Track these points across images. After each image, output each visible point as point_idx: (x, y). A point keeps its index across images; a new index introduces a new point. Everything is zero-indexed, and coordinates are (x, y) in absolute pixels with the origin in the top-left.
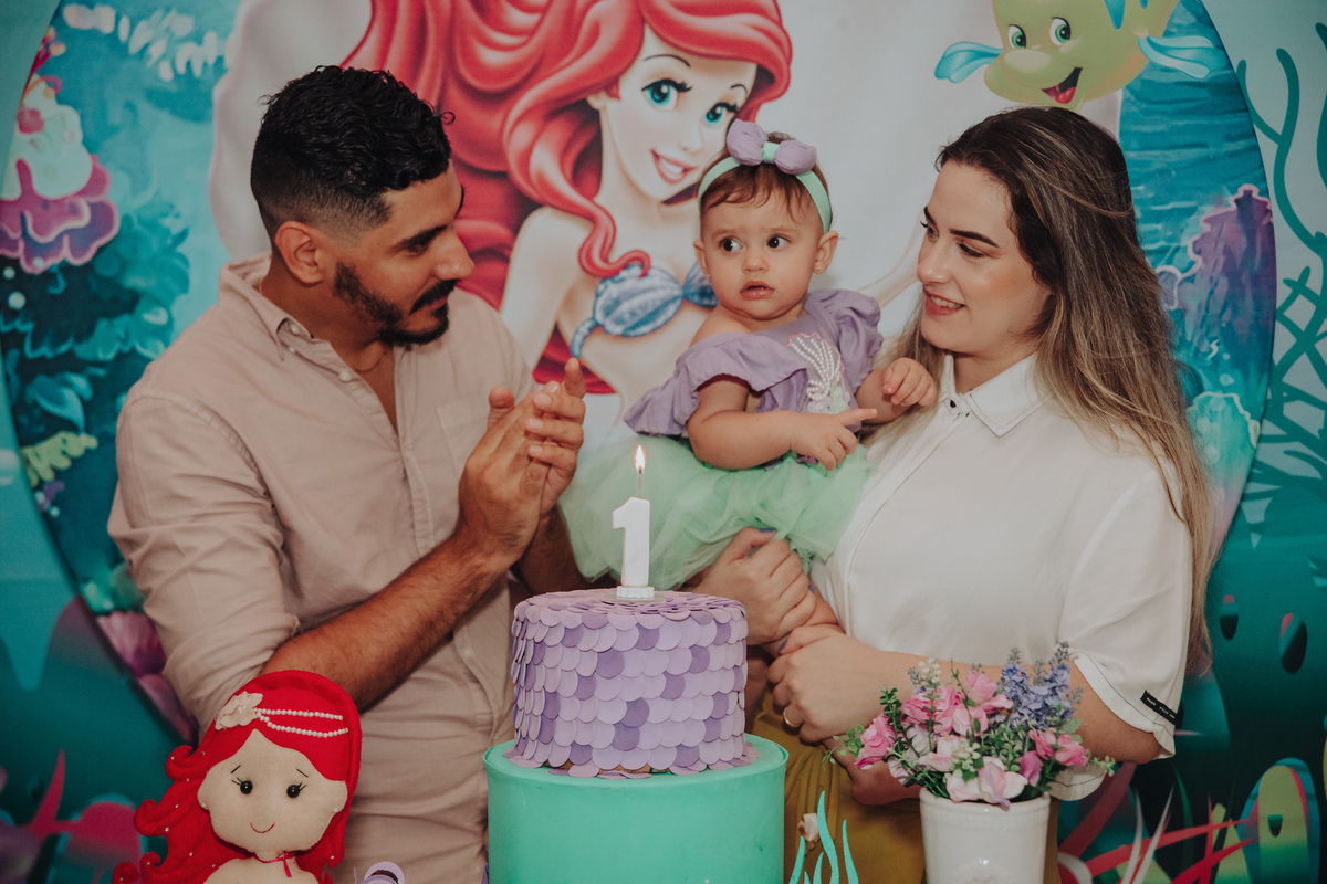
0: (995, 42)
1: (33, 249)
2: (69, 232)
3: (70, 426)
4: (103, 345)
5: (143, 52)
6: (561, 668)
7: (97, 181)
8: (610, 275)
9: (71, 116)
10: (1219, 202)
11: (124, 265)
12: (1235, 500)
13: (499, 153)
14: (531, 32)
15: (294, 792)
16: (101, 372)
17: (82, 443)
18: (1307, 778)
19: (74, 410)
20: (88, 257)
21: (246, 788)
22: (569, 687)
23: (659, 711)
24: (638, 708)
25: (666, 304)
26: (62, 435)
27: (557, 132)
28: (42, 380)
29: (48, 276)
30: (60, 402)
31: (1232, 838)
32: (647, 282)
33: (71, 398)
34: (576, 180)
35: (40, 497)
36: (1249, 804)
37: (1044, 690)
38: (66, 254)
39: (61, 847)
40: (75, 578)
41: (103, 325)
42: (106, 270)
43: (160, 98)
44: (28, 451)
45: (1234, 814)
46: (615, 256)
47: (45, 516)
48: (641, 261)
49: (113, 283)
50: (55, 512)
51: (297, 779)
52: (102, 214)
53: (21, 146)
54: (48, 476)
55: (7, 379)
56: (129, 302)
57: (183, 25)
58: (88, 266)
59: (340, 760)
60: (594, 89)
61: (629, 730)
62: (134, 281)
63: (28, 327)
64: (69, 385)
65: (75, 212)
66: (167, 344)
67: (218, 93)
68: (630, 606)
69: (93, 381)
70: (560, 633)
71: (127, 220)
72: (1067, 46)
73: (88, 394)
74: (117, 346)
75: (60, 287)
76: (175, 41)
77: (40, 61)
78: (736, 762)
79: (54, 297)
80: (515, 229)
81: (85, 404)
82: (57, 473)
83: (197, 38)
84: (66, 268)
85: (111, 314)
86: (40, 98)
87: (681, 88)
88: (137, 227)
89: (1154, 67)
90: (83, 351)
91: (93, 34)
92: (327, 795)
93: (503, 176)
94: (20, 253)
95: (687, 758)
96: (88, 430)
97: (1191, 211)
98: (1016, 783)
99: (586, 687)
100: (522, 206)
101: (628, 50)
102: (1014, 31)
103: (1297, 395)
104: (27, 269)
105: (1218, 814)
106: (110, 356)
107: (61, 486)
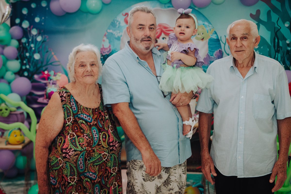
2: (107, 51)
5: (115, 34)
7: (110, 46)
9: (108, 40)
10: (217, 50)
20: (109, 54)
38: (107, 53)
43: (116, 38)
52: (110, 49)
53: (103, 43)
57: (118, 32)
60: (157, 38)
65: (108, 49)
67: (121, 38)
71: (112, 50)
72: (203, 35)
77: (105, 35)
79: (105, 57)
86: (105, 38)
87: (165, 38)
89: (211, 37)
91: (110, 33)
94: (103, 53)
101: (160, 35)
102: (198, 33)
104: (103, 55)
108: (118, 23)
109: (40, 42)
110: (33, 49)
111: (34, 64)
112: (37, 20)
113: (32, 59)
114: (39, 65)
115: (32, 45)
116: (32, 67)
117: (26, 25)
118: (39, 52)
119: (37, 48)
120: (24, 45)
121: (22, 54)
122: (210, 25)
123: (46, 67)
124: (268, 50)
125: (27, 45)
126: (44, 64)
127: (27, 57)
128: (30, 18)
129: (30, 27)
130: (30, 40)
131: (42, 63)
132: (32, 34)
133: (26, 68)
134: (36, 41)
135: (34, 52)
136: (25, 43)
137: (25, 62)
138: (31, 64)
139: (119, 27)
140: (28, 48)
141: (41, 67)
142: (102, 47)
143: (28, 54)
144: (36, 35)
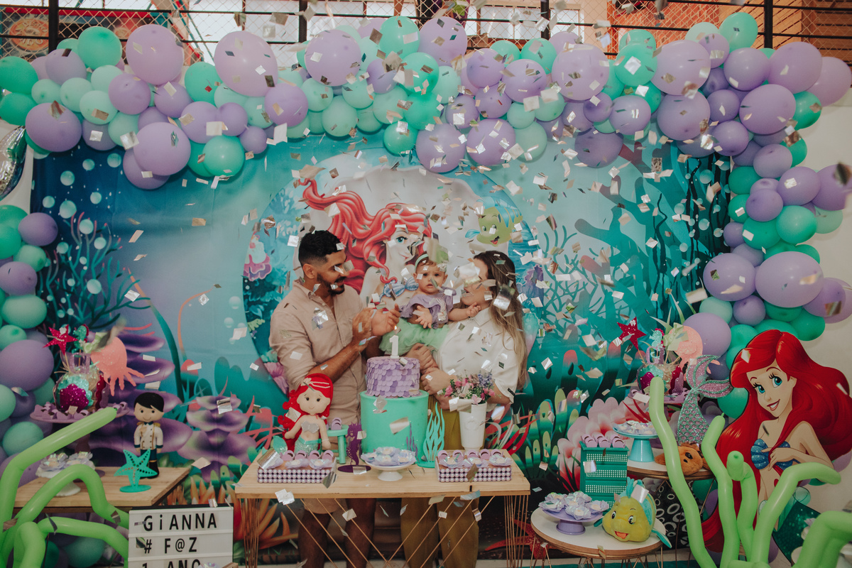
0: (478, 229)
1: (252, 275)
2: (261, 271)
3: (259, 317)
4: (267, 298)
6: (378, 374)
7: (267, 259)
8: (388, 282)
9: (262, 244)
10: (531, 268)
11: (273, 279)
12: (535, 338)
13: (362, 254)
14: (369, 225)
15: (318, 400)
16: (266, 305)
17: (262, 321)
18: (551, 404)
19: (260, 314)
20: (264, 277)
21: (308, 399)
22: (380, 377)
23: (400, 383)
24: (395, 382)
25: (401, 290)
26: (257, 320)
27: (375, 249)
28: (253, 306)
29: (255, 282)
30: (257, 312)
31: (534, 418)
32: (396, 284)
33: (259, 311)
34: (380, 260)
35: (252, 334)
36: (538, 411)
37: (486, 379)
38: (259, 277)
39: (254, 419)
40: (260, 353)
41: (267, 293)
42: (268, 281)
43: (282, 240)
44: (249, 323)
45: (534, 413)
46: (389, 278)
47: (253, 339)
48: (395, 279)
49: (270, 283)
50: (255, 338)
51: (319, 397)
52: (268, 267)
53: (250, 251)
54: (254, 329)
55: (245, 306)
56: (274, 288)
58: (264, 279)
59: (328, 393)
60: (385, 239)
61: (393, 388)
62: (275, 283)
63: (250, 294)
64: (259, 307)
65: (262, 267)
66: (282, 299)
68: (394, 360)
69: (265, 307)
70: (378, 366)
71: (274, 269)
73: (263, 310)
74: (270, 298)
75: (258, 284)
76: (286, 227)
78: (417, 395)
79: (256, 287)
80: (365, 271)
81: (263, 312)
82: (256, 329)
83: (292, 226)
84: (259, 280)
85: (269, 291)
86: (255, 241)
87: (405, 239)
88: (276, 270)
90: (262, 300)
92: (325, 401)
93: (363, 259)
94: (249, 277)
95: (406, 394)
96: (263, 318)
97: (524, 270)
98: (480, 400)
99: (384, 378)
100: (367, 266)
101: (393, 230)
102: (483, 227)
103: (549, 313)
104: (250, 280)
105: (531, 412)
106: (268, 301)
107: (256, 332)
108: (286, 203)
109: (102, 250)
110: (85, 268)
111: (86, 304)
112: (96, 198)
113: (82, 294)
114: (99, 308)
115: (83, 260)
116: (81, 313)
117: (68, 210)
118: (97, 278)
119: (93, 266)
120: (63, 258)
121: (58, 282)
122: (512, 208)
123: (117, 312)
124: (642, 267)
125: (70, 258)
126: (110, 306)
127: (69, 287)
128: (79, 195)
129: (76, 216)
130: (78, 248)
131: (106, 303)
132: (81, 233)
133: (67, 315)
134: (93, 249)
135: (88, 277)
136: (66, 255)
137: (63, 300)
138: (78, 307)
139: (289, 212)
140: (73, 267)
141: (103, 312)
142: (248, 262)
143: (71, 282)
144: (90, 236)
